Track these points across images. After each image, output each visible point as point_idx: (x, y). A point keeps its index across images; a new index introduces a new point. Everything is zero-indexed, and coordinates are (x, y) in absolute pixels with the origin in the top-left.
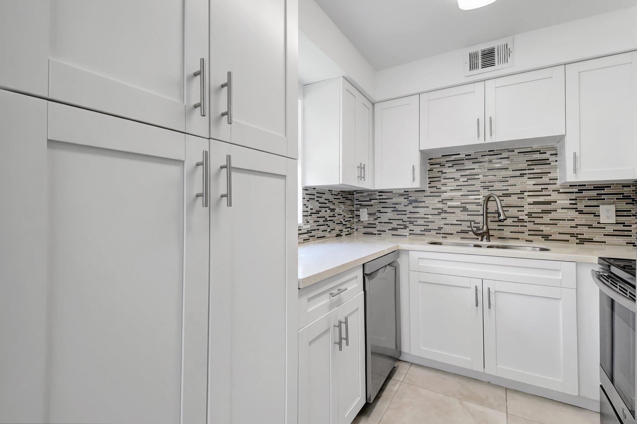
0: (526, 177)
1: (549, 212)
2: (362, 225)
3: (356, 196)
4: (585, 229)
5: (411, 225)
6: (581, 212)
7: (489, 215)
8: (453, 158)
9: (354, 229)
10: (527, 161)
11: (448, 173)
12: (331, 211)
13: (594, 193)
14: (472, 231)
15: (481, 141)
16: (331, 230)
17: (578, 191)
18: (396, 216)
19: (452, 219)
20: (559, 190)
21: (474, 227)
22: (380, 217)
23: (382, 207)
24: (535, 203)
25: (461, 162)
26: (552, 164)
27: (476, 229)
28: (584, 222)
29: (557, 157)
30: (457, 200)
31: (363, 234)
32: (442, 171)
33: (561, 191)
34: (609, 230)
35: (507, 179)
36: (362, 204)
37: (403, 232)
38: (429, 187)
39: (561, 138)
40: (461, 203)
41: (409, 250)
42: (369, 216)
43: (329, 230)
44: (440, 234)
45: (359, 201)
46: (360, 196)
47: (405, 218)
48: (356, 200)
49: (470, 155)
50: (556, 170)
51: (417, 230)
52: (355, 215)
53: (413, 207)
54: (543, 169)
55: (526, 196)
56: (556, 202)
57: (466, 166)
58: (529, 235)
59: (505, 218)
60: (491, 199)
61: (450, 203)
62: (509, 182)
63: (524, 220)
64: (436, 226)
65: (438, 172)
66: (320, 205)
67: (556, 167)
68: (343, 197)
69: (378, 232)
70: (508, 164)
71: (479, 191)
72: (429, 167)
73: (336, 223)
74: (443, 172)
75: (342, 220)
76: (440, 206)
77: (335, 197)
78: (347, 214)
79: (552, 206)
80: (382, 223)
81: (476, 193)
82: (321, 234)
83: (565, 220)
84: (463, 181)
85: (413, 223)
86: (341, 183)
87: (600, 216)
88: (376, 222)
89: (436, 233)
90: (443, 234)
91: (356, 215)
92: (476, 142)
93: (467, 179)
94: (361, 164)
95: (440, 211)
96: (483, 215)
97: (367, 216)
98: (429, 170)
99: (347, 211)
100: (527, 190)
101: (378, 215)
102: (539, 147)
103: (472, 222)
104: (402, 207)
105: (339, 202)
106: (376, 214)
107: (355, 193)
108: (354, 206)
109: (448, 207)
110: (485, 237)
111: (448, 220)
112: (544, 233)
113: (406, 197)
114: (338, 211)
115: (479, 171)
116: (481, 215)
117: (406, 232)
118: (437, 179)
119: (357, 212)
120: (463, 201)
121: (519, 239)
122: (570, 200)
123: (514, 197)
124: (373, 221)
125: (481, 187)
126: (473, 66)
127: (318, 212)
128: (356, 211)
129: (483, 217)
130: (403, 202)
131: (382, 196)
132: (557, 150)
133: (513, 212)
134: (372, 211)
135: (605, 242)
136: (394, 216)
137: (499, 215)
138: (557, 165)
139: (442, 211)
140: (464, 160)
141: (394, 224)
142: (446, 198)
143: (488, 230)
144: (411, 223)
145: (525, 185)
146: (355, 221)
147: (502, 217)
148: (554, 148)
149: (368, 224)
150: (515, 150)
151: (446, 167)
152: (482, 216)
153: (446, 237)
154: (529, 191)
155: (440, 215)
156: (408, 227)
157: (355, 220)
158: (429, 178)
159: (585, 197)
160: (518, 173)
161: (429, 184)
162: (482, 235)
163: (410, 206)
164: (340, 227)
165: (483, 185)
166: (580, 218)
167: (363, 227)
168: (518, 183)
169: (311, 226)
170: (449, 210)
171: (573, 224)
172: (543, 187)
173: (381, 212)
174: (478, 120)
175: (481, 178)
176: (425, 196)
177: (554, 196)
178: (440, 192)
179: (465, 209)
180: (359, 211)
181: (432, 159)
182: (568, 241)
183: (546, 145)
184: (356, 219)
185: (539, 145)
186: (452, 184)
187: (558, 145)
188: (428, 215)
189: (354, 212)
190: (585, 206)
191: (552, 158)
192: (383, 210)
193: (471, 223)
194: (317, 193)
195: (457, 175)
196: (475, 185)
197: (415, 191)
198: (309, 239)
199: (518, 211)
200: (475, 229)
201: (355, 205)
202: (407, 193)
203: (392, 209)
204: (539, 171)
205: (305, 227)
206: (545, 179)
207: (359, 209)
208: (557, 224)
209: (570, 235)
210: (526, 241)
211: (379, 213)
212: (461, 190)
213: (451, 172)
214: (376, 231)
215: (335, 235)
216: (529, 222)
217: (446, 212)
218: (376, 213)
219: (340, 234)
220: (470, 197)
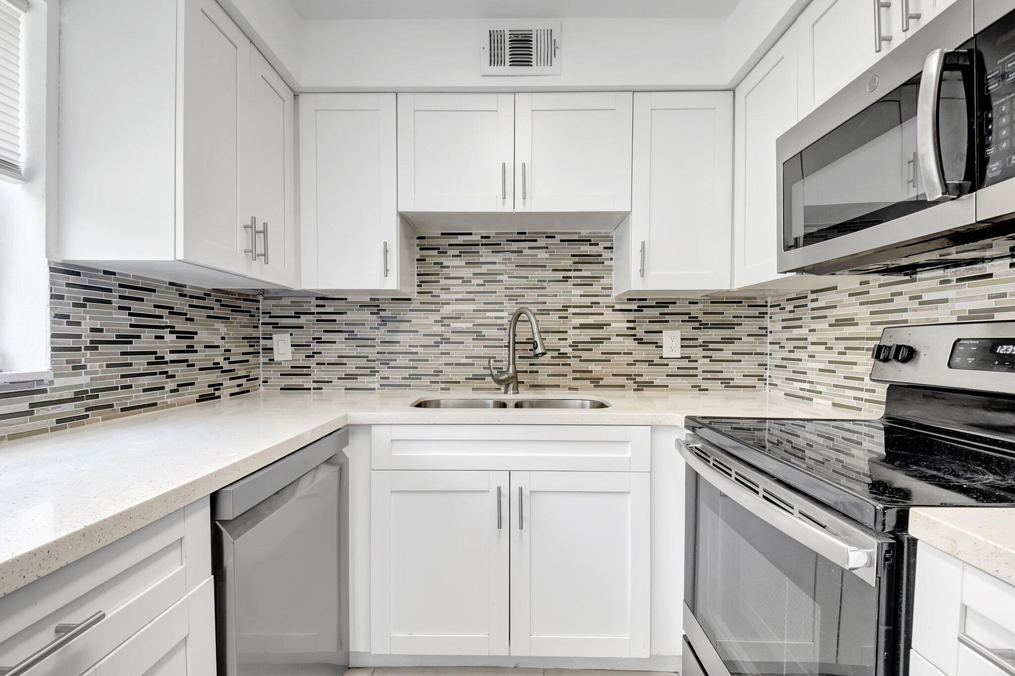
0: (571, 282)
1: (598, 341)
2: (279, 371)
3: (263, 305)
4: (643, 368)
5: (385, 368)
6: (640, 341)
7: (518, 346)
8: (461, 239)
9: (257, 379)
10: (572, 256)
11: (453, 267)
12: (178, 337)
13: (656, 312)
14: (492, 375)
15: (508, 208)
16: (179, 386)
17: (637, 308)
18: (354, 350)
19: (458, 354)
20: (614, 307)
21: (494, 368)
22: (320, 353)
23: (325, 331)
24: (583, 326)
25: (474, 249)
26: (607, 263)
27: (498, 372)
28: (643, 357)
29: (612, 252)
30: (468, 319)
31: (281, 389)
32: (442, 263)
33: (617, 307)
34: (673, 367)
35: (545, 284)
36: (277, 324)
37: (367, 382)
38: (418, 293)
39: (624, 217)
40: (474, 325)
41: (371, 425)
42: (295, 349)
43: (170, 385)
44: (438, 382)
45: (270, 317)
46: (273, 306)
47: (372, 353)
48: (263, 313)
49: (489, 237)
50: (611, 274)
51: (396, 376)
52: (261, 347)
53: (388, 331)
54: (593, 270)
55: (570, 314)
56: (609, 325)
57: (482, 256)
58: (574, 379)
59: (544, 351)
60: (523, 317)
61: (455, 325)
62: (547, 290)
63: (566, 354)
64: (429, 368)
65: (435, 263)
66: (134, 320)
67: (610, 269)
68: (222, 305)
69: (316, 385)
70: (547, 259)
71: (503, 303)
72: (418, 254)
73: (197, 367)
74: (444, 265)
75: (220, 360)
76: (438, 329)
77: (195, 302)
78: (236, 346)
79: (605, 331)
80: (324, 364)
81: (497, 307)
82: (136, 396)
83: (620, 353)
84: (478, 285)
85: (389, 364)
86: (180, 256)
87: (662, 347)
88: (312, 363)
89: (431, 382)
90: (442, 382)
91: (263, 349)
92: (500, 209)
93: (484, 281)
94: (254, 220)
95: (438, 339)
96: (509, 346)
97: (290, 349)
98: (418, 260)
99: (235, 338)
100: (572, 305)
101: (316, 348)
102: (588, 233)
103: (491, 360)
104: (365, 332)
105: (208, 317)
106: (310, 346)
107: (260, 298)
108: (257, 327)
109: (453, 332)
110: (511, 386)
111: (453, 357)
112: (593, 375)
113: (375, 310)
114: (203, 336)
115: (503, 267)
116: (505, 346)
117: (374, 382)
118: (433, 278)
119: (268, 343)
120: (477, 321)
121: (558, 386)
122: (628, 321)
123: (554, 316)
124: (303, 360)
125: (506, 296)
126: (495, 59)
127: (124, 339)
128: (263, 338)
129: (509, 350)
130: (367, 321)
131: (324, 306)
132: (612, 241)
133: (552, 340)
134: (302, 338)
135: (667, 386)
136: (349, 350)
137: (535, 346)
138: (612, 266)
139: (441, 339)
140: (478, 245)
141: (351, 367)
142: (449, 314)
143: (516, 372)
144: (385, 363)
145: (570, 296)
146: (261, 362)
147: (539, 350)
148: (608, 237)
149: (292, 367)
150: (556, 236)
151: (449, 256)
152: (507, 348)
153: (449, 389)
154: (574, 307)
155: (439, 346)
156: (378, 372)
157: (262, 359)
158: (418, 275)
159: (645, 318)
160: (560, 275)
161: (418, 286)
162: (506, 383)
163: (382, 330)
164: (214, 377)
165: (508, 292)
166: (639, 350)
167: (281, 375)
168: (560, 292)
169: (92, 379)
170: (454, 338)
171: (630, 359)
172: (594, 299)
173: (322, 340)
174: (504, 164)
175: (506, 281)
176: (410, 310)
177: (608, 316)
178: (438, 303)
179: (480, 337)
180: (271, 338)
181: (424, 238)
182: (624, 386)
183: (600, 231)
184: (263, 357)
185: (589, 231)
186: (458, 290)
187: (614, 234)
188: (417, 346)
189: (258, 342)
190: (646, 332)
191: (606, 254)
192: (326, 337)
193: (489, 360)
194: (121, 286)
195: (467, 272)
196: (495, 292)
197: (392, 299)
198: (87, 416)
199: (559, 339)
200: (495, 372)
201: (260, 326)
202: (376, 303)
203: (346, 335)
204: (589, 274)
205: (59, 382)
206: (596, 288)
207: (271, 334)
208: (610, 361)
209: (626, 377)
210: (570, 389)
211: (317, 342)
212: (474, 300)
213: (455, 265)
214: (310, 382)
215: (197, 396)
216: (574, 357)
217: (447, 341)
218: (312, 344)
219: (214, 394)
220: (488, 314)
